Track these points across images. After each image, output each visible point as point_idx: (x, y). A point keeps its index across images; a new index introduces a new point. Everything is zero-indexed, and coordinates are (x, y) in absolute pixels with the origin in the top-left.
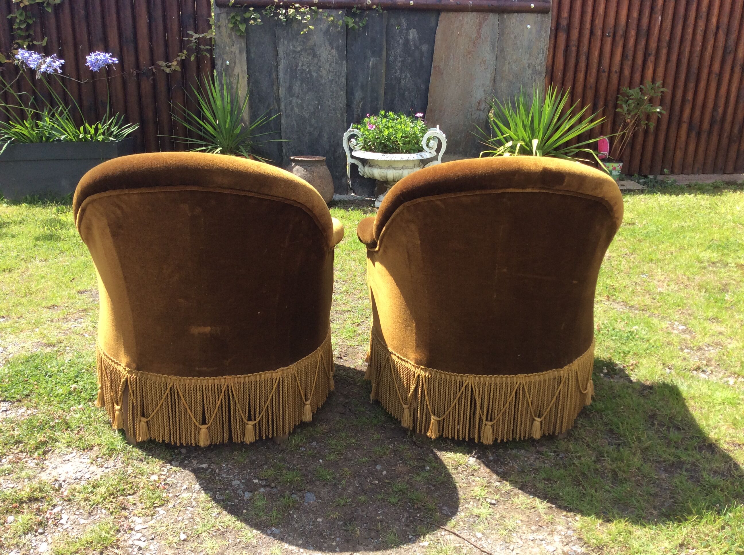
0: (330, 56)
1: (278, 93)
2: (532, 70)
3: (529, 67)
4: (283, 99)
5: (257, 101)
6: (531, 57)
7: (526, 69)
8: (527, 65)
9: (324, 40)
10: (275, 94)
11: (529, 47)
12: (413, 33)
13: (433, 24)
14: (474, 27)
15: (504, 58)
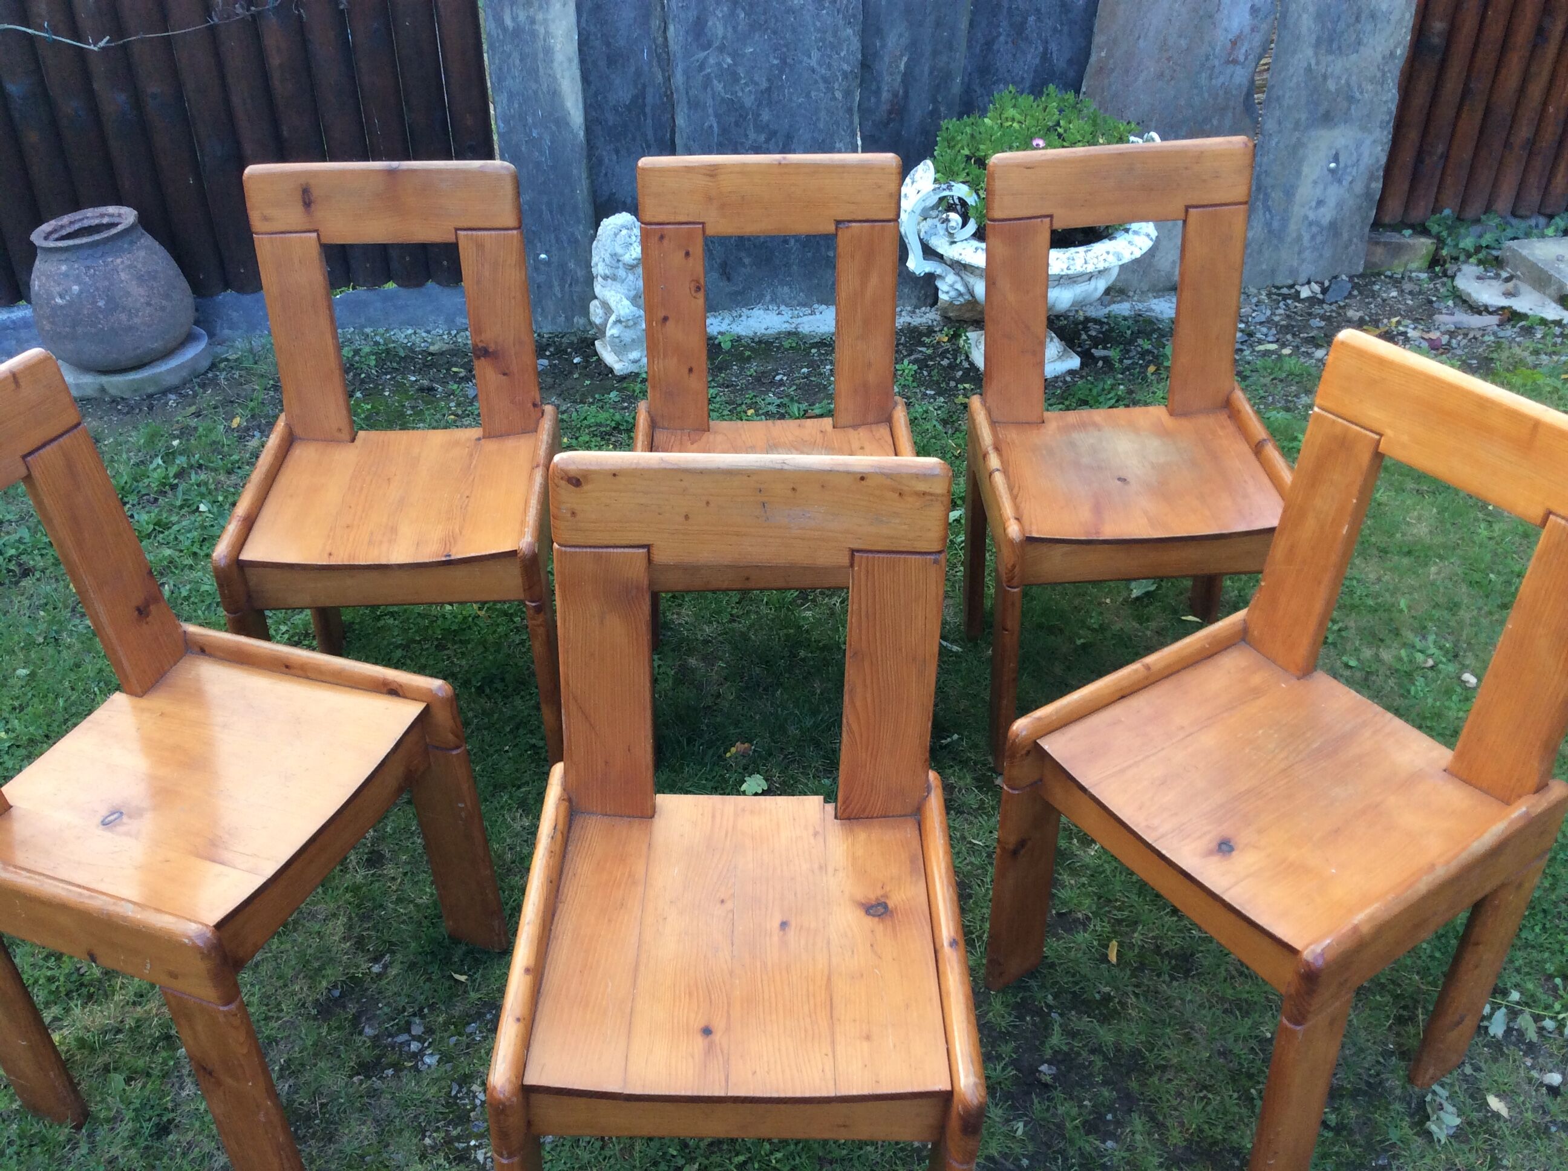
1: (666, 39)
4: (679, 55)
5: (602, 64)
10: (655, 39)
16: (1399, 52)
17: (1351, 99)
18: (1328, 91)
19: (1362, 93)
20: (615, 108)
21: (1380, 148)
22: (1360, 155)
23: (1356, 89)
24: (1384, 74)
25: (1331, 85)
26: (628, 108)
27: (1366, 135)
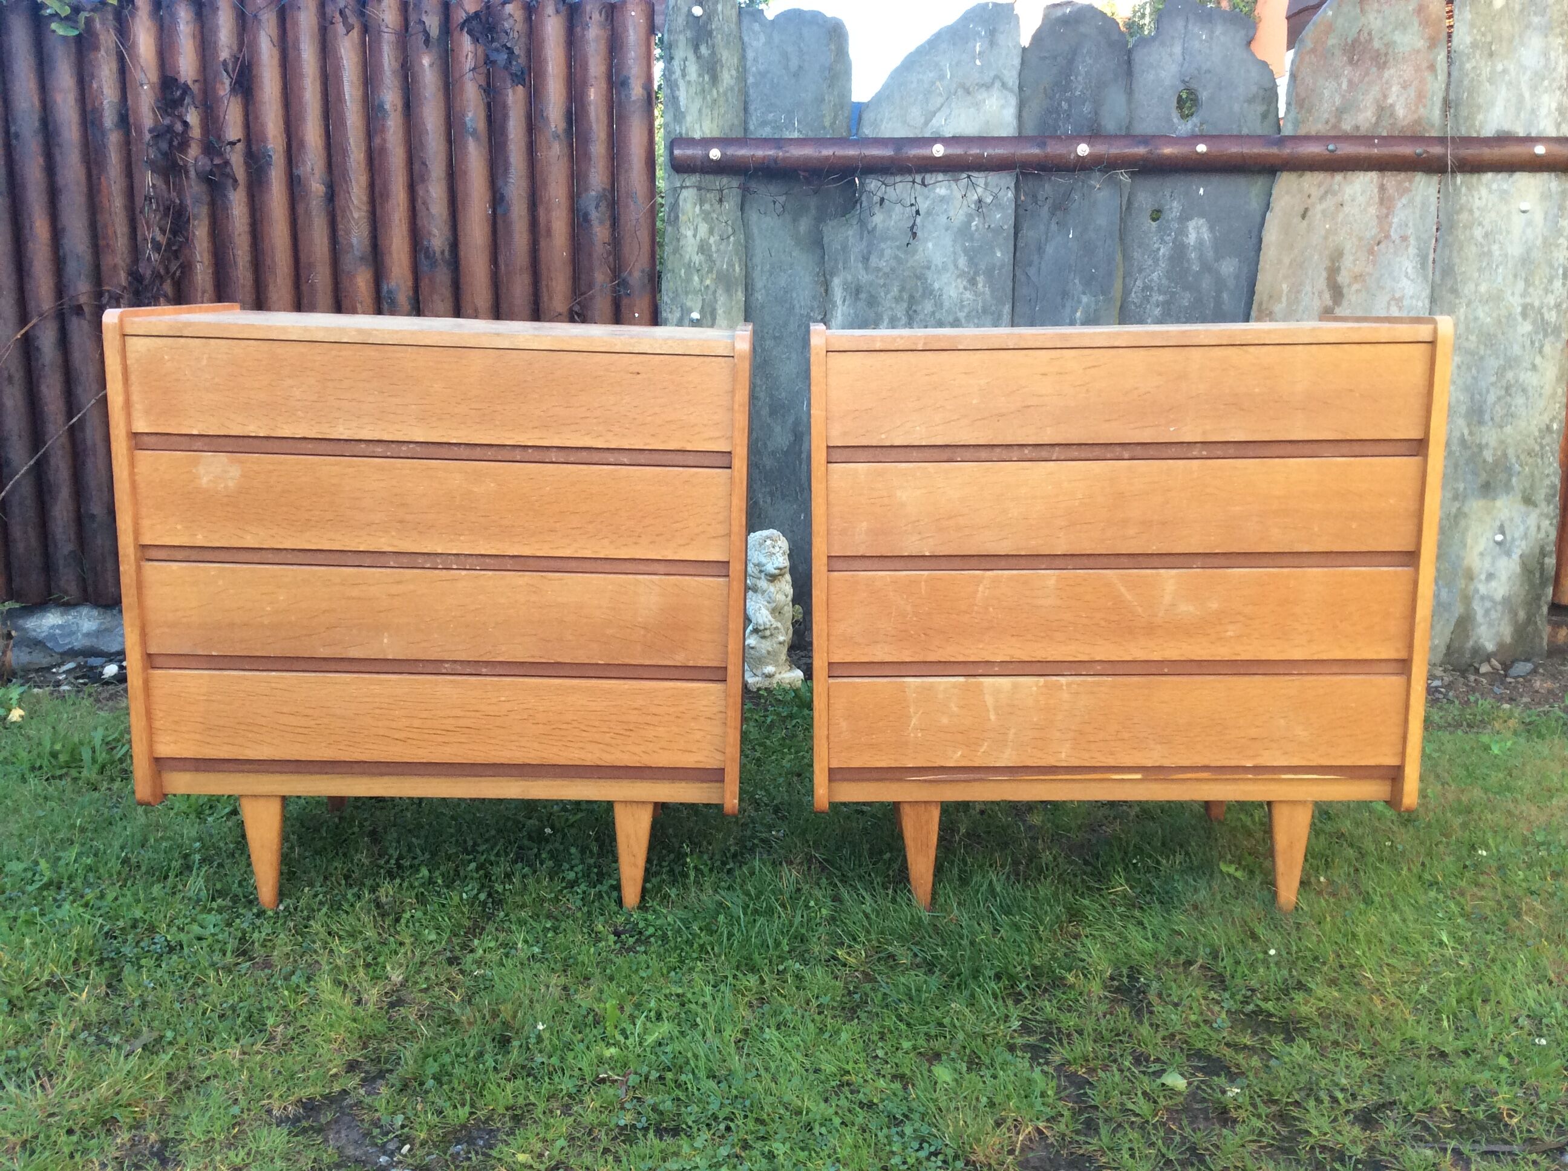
0: (968, 295)
2: (1534, 323)
3: (1524, 315)
5: (765, 412)
6: (1531, 290)
7: (1515, 319)
8: (1519, 309)
9: (955, 253)
11: (1525, 260)
12: (1198, 229)
13: (1255, 204)
14: (1373, 210)
15: (1454, 291)
16: (1555, 426)
17: (1508, 470)
18: (1485, 461)
19: (1521, 465)
20: (773, 453)
21: (1548, 522)
22: (1528, 528)
23: (1514, 460)
24: (1542, 447)
25: (1488, 456)
26: (786, 453)
27: (1531, 508)
